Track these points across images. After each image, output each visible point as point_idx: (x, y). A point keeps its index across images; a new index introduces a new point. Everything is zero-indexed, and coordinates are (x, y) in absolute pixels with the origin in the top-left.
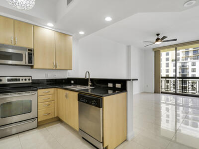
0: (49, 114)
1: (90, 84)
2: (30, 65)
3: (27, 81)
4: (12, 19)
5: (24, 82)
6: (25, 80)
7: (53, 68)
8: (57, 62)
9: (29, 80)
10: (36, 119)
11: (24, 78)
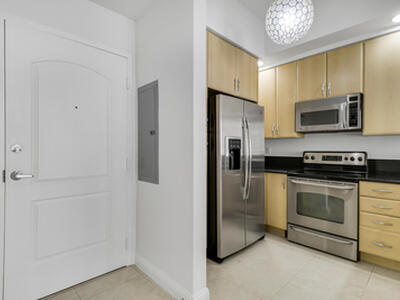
2: (354, 128)
3: (356, 162)
5: (348, 163)
6: (352, 159)
9: (360, 159)
10: (355, 242)
11: (350, 155)
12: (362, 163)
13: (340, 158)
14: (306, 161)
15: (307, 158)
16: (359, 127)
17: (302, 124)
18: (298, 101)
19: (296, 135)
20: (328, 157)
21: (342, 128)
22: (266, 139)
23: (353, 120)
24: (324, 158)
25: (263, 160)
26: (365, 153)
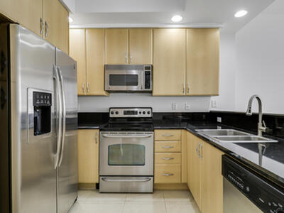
0: (172, 175)
1: (262, 128)
2: (148, 90)
3: (146, 115)
4: (126, 28)
5: (142, 115)
6: (144, 113)
7: (182, 94)
8: (188, 83)
9: (148, 113)
10: (152, 178)
11: (142, 110)
12: (150, 116)
13: (136, 113)
14: (111, 116)
15: (112, 113)
16: (150, 89)
17: (110, 84)
18: (106, 64)
19: (104, 93)
20: (128, 112)
21: (140, 89)
22: (79, 96)
23: (147, 84)
24: (125, 113)
25: (76, 116)
26: (151, 108)
